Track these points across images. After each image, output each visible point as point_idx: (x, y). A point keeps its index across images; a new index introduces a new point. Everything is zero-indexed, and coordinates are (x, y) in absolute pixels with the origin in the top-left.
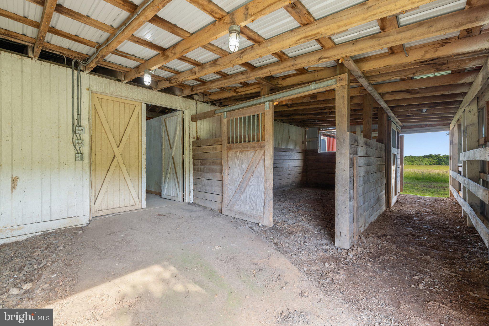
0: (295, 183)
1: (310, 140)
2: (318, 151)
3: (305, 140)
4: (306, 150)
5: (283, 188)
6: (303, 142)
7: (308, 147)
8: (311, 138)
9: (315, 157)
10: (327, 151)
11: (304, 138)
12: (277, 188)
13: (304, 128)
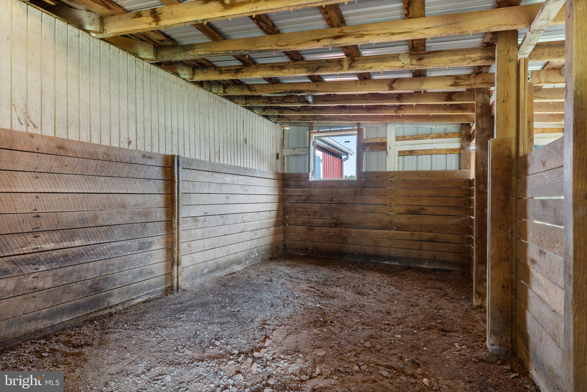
0: (258, 252)
1: (293, 152)
2: (308, 177)
3: (282, 151)
4: (283, 175)
5: (225, 268)
6: (277, 155)
7: (288, 168)
8: (294, 149)
9: (302, 189)
10: (322, 177)
11: (281, 147)
12: (208, 272)
13: (281, 124)
